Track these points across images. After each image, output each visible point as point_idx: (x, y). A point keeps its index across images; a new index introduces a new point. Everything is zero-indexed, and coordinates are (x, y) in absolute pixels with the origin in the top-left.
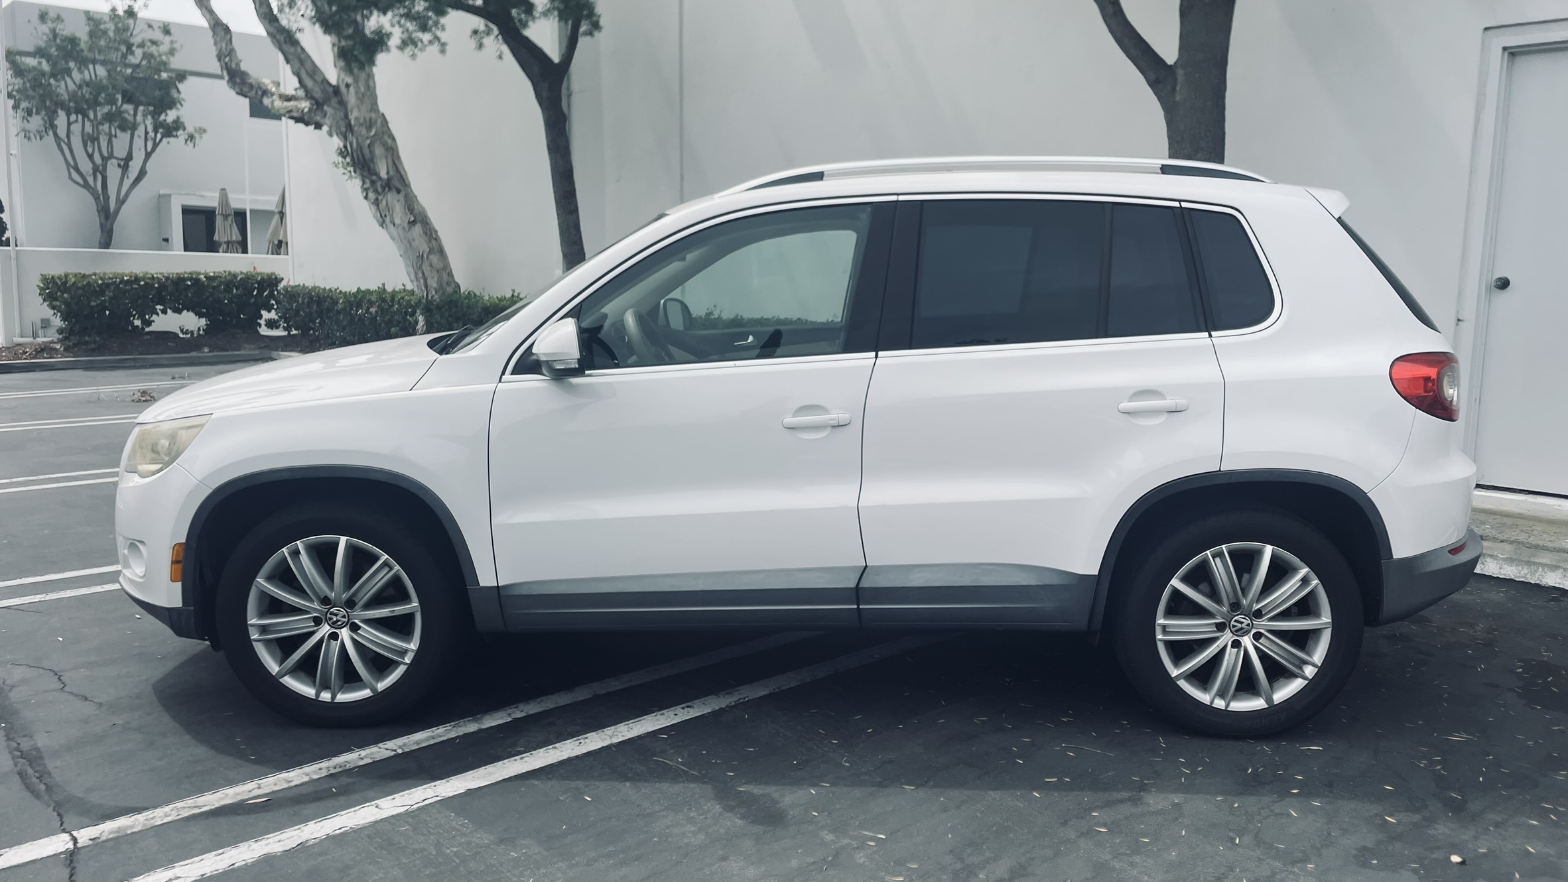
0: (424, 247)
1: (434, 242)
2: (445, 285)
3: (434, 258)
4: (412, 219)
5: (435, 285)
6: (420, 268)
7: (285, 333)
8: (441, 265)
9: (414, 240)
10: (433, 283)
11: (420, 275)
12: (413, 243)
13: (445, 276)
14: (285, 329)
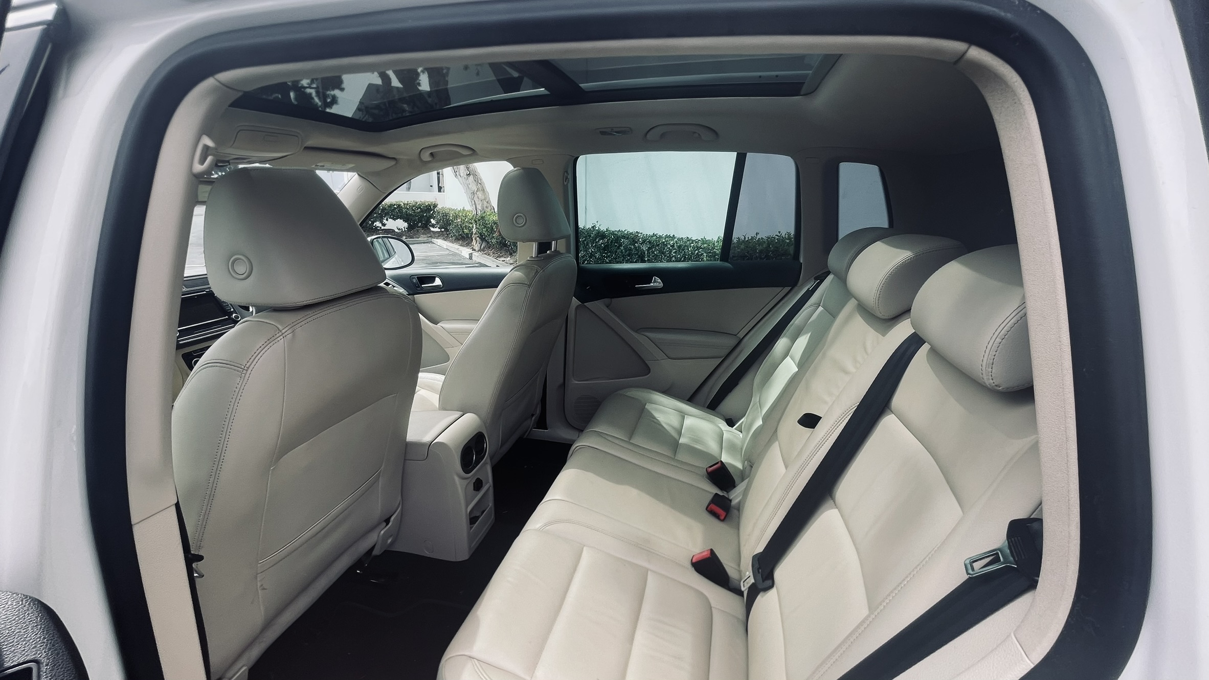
0: (474, 187)
1: (479, 185)
2: (485, 208)
3: (480, 194)
4: (468, 173)
5: (480, 208)
6: (473, 199)
7: (440, 230)
8: (483, 198)
9: (469, 184)
10: (479, 207)
11: (473, 203)
12: (469, 186)
13: (485, 203)
14: (439, 228)
